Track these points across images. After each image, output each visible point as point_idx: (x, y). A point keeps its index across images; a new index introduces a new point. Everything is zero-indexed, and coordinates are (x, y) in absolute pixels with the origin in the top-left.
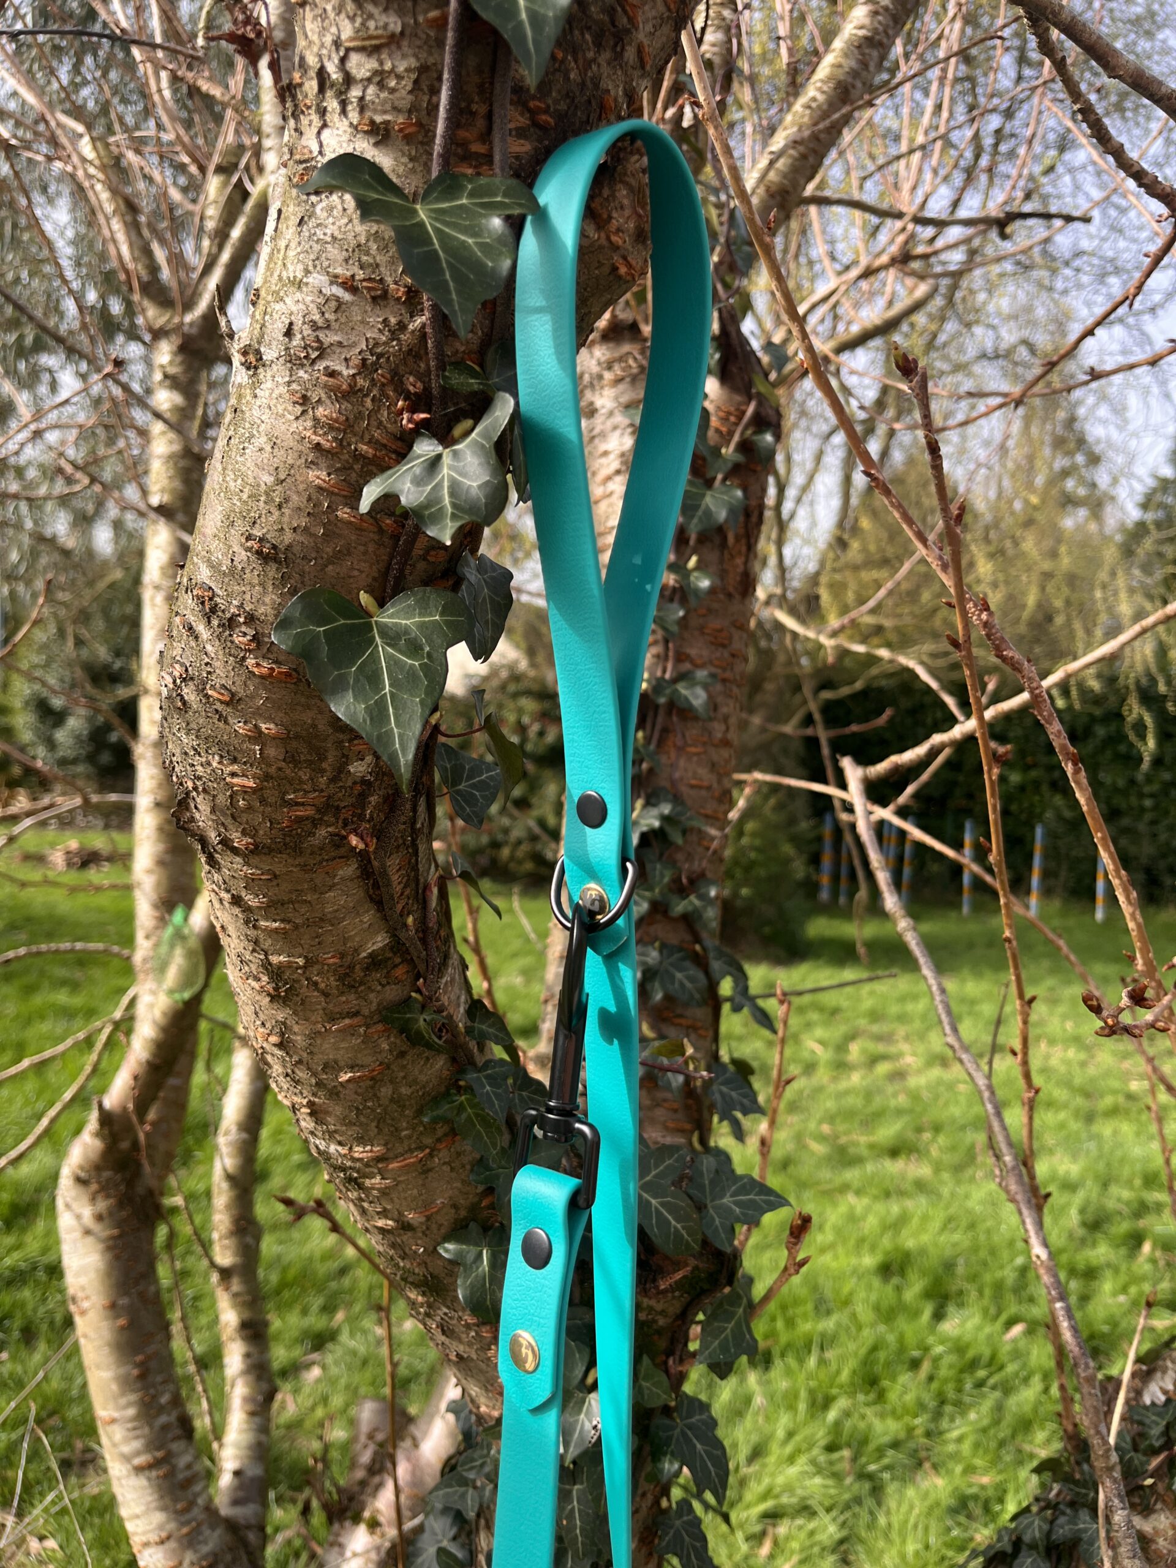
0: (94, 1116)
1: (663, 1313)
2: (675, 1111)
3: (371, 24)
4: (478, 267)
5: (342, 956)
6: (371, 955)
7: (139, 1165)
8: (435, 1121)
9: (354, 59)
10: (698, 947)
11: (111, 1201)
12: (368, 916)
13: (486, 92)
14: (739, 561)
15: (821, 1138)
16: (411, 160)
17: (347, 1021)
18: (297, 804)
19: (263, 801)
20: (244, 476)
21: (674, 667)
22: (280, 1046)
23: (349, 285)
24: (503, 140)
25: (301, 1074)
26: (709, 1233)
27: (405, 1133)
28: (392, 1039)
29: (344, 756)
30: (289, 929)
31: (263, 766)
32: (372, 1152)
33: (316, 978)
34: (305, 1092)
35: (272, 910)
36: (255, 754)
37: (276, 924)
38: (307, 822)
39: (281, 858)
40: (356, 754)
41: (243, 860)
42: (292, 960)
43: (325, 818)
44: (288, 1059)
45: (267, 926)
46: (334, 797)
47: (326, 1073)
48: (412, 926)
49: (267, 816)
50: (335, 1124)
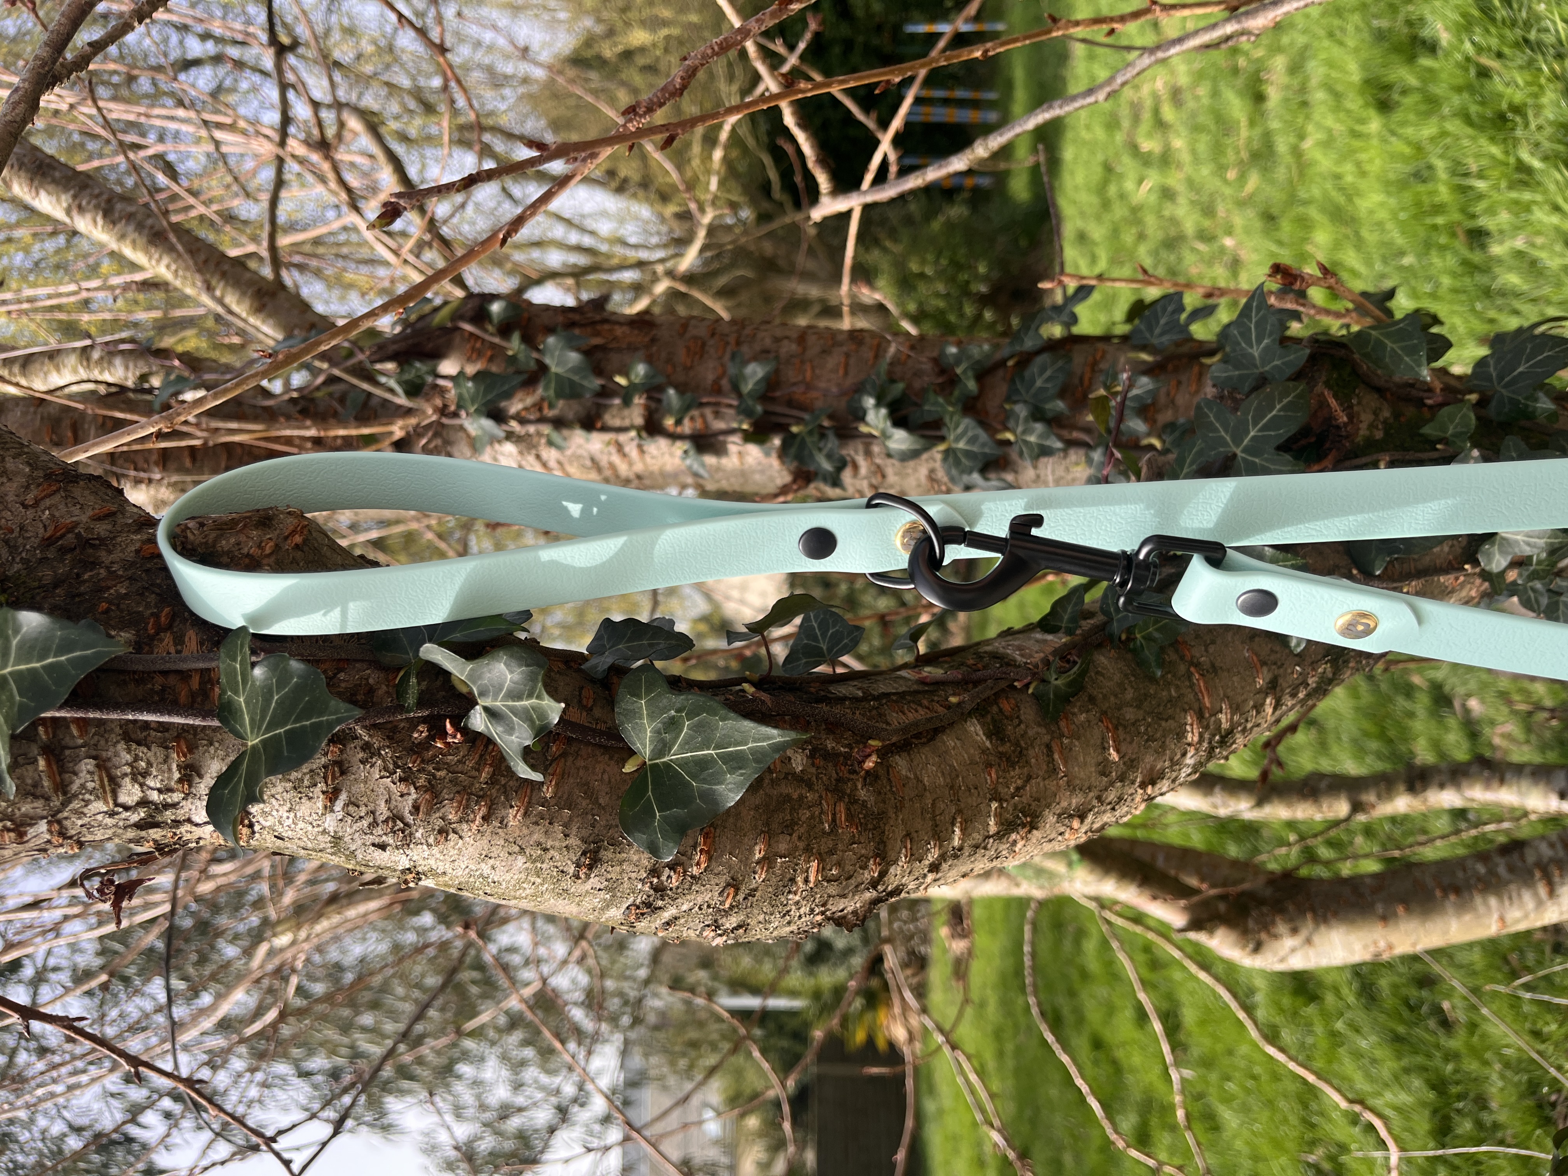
0: (1192, 935)
1: (1376, 414)
2: (1179, 383)
3: (90, 785)
4: (299, 690)
5: (989, 765)
6: (989, 736)
7: (1243, 894)
8: (1161, 664)
9: (124, 798)
10: (1010, 363)
11: (1278, 920)
12: (949, 741)
13: (143, 678)
14: (619, 331)
15: (1242, 177)
16: (211, 744)
17: (1056, 756)
18: (834, 820)
19: (831, 852)
20: (519, 882)
21: (725, 396)
22: (1082, 817)
23: (332, 796)
24: (184, 660)
25: (1112, 796)
26: (1289, 372)
27: (1174, 693)
28: (1076, 710)
29: (786, 777)
30: (961, 818)
31: (797, 854)
32: (1192, 725)
33: (1012, 789)
34: (1131, 791)
35: (943, 835)
36: (784, 862)
37: (957, 831)
38: (852, 810)
39: (889, 831)
40: (783, 765)
41: (892, 865)
42: (992, 813)
43: (848, 791)
44: (1096, 810)
45: (959, 839)
46: (828, 785)
47: (1111, 772)
48: (961, 698)
49: (847, 847)
50: (1164, 761)
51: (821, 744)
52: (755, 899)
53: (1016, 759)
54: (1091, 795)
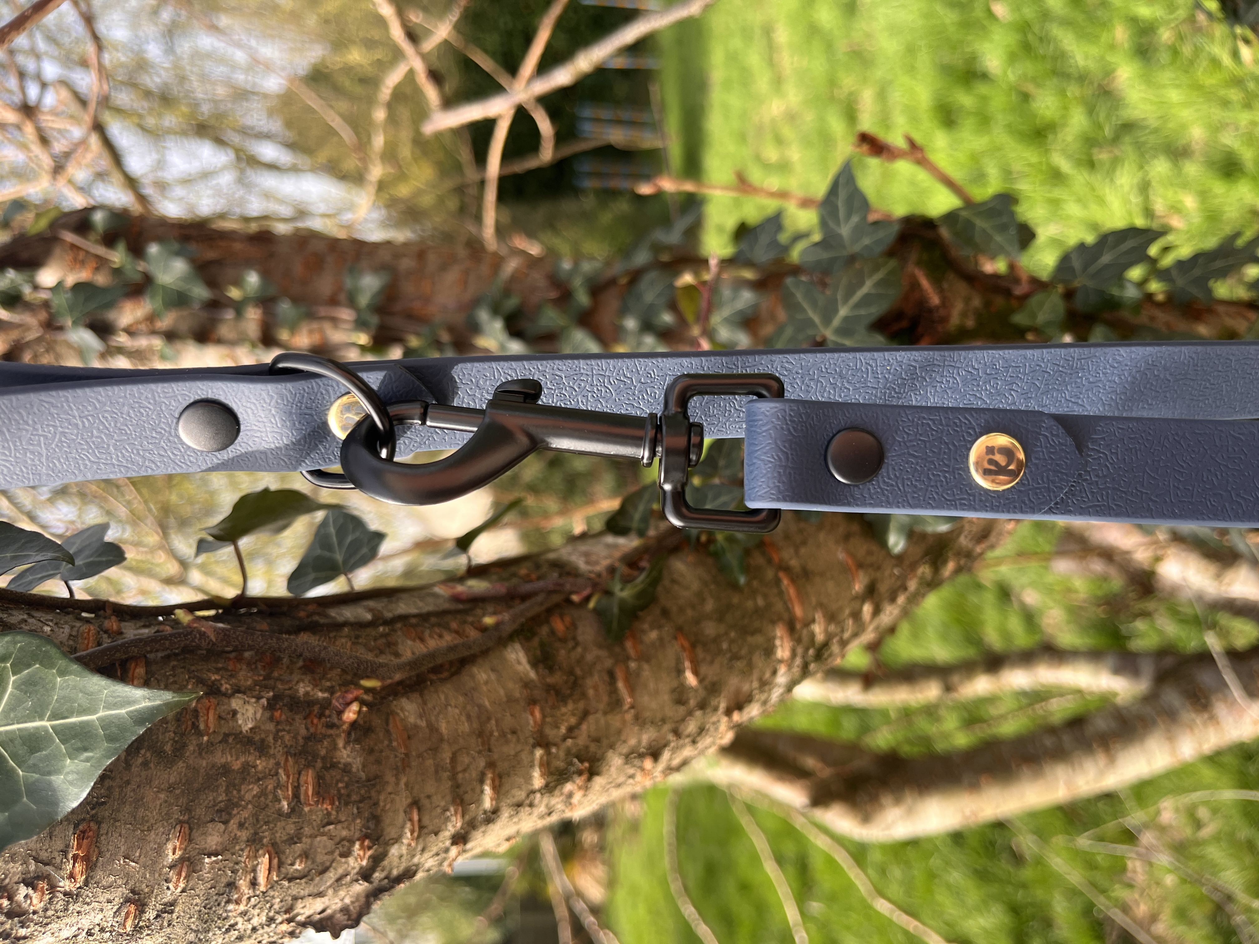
5: (532, 702)
6: (534, 664)
10: (622, 281)
11: (884, 792)
12: (480, 674)
14: (238, 246)
17: (620, 685)
18: (296, 795)
19: (293, 840)
22: (655, 755)
26: (878, 250)
27: (760, 602)
28: (646, 626)
29: (224, 740)
30: (493, 773)
31: (237, 848)
32: (782, 638)
33: (563, 730)
34: (714, 719)
35: (467, 797)
36: (216, 862)
37: (488, 790)
38: (328, 777)
39: (385, 800)
40: (223, 722)
41: (393, 844)
42: (537, 762)
43: (323, 752)
44: (672, 744)
45: (492, 800)
46: (291, 746)
47: (688, 699)
48: (500, 617)
49: (319, 830)
50: (752, 682)
51: (290, 689)
52: (175, 916)
53: (569, 692)
54: (667, 727)
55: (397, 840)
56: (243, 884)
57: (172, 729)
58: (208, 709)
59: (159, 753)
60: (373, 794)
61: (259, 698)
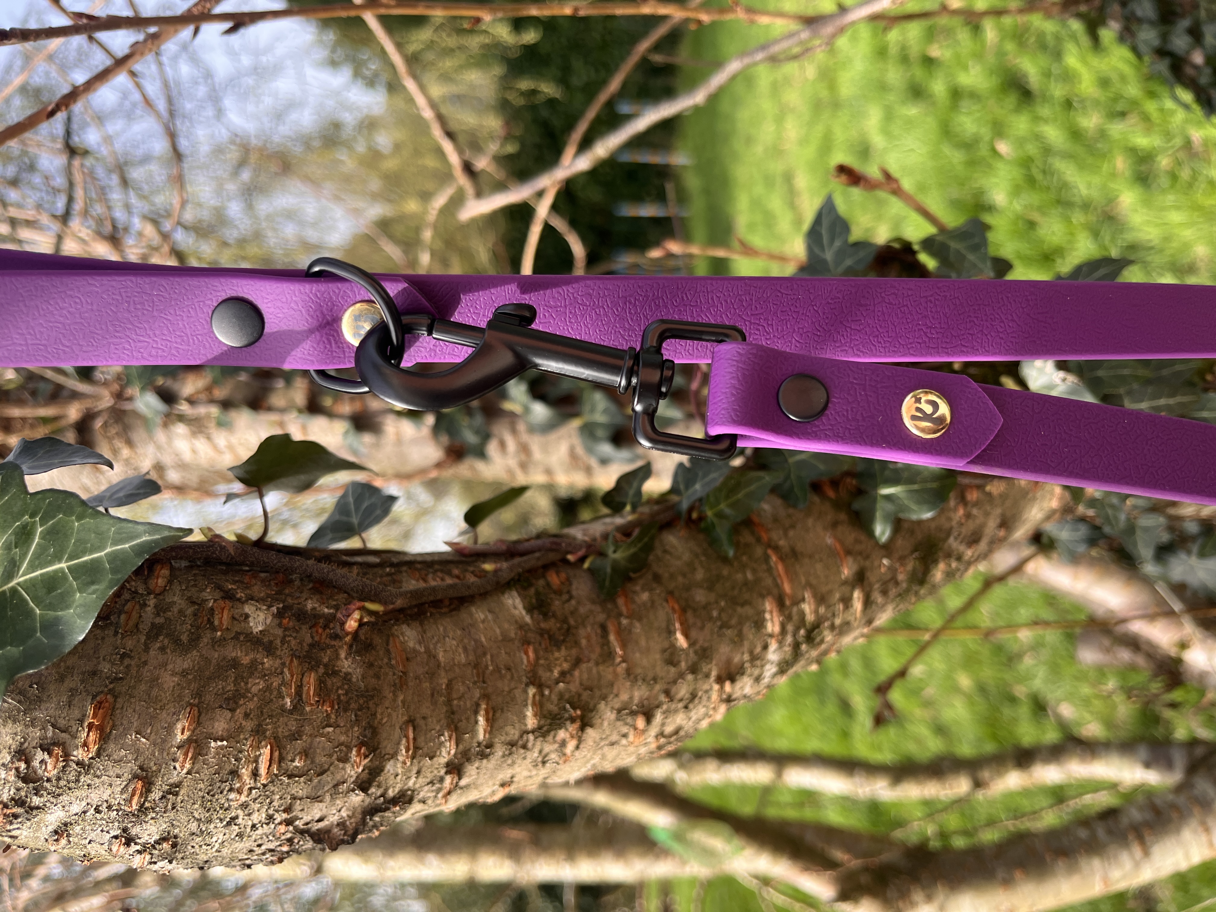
5: (526, 642)
8: (735, 544)
12: (478, 613)
17: (612, 637)
18: (299, 694)
19: (295, 736)
22: (649, 718)
27: (749, 576)
28: (638, 588)
29: (236, 637)
30: (487, 704)
31: (242, 737)
32: (771, 612)
33: (556, 674)
34: (706, 687)
35: (462, 725)
36: (221, 747)
37: (481, 720)
38: (329, 683)
39: (382, 714)
40: (235, 622)
41: (389, 760)
42: (530, 702)
43: (326, 660)
44: (665, 707)
45: (485, 731)
46: (297, 650)
47: (679, 662)
48: (499, 565)
49: (318, 731)
50: (743, 654)
51: (299, 604)
52: (180, 798)
53: (562, 638)
54: (658, 687)
55: (394, 756)
56: (245, 773)
57: (190, 622)
58: (223, 609)
59: (177, 641)
60: (371, 704)
61: (269, 607)
